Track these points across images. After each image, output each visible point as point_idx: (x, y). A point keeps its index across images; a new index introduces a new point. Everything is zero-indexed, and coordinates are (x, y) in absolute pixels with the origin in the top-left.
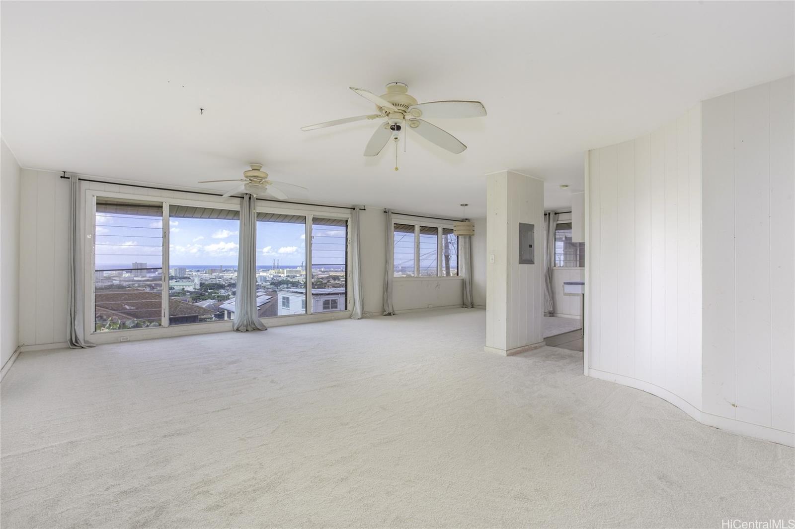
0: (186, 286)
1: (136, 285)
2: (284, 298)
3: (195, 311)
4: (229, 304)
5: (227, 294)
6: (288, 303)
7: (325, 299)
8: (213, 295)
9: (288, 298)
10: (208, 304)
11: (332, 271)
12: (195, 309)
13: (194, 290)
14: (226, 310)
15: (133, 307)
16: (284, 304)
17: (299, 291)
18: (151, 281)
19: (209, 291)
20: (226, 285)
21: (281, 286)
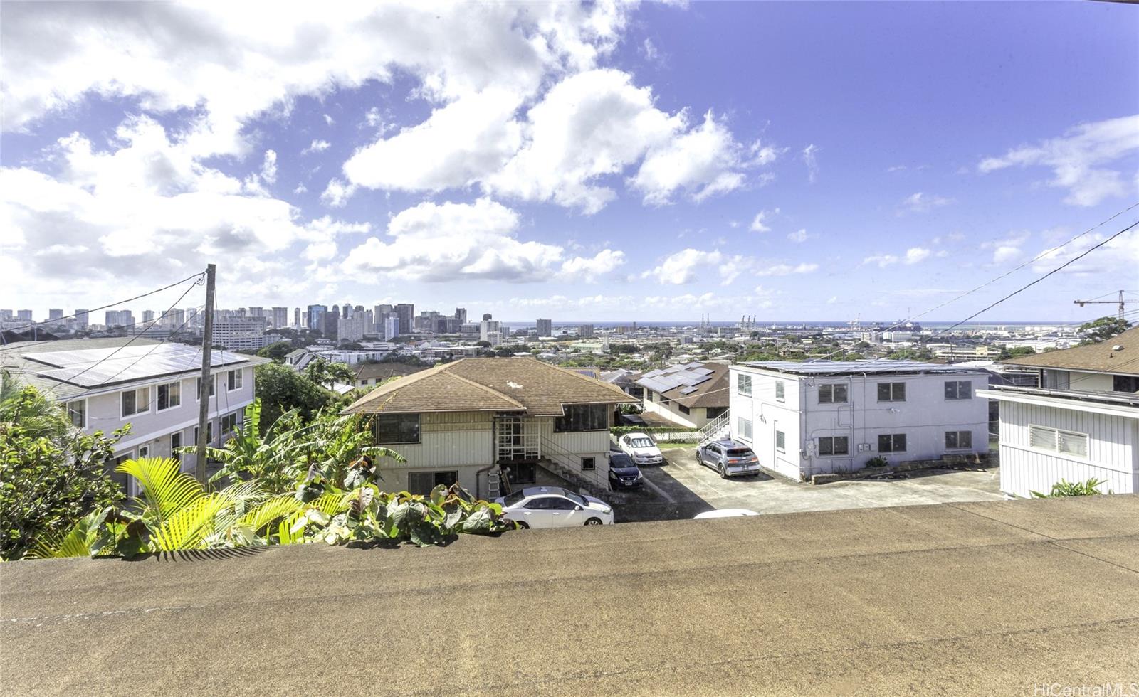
0: (594, 348)
1: (541, 346)
2: (740, 377)
3: (604, 396)
4: (650, 378)
5: (642, 359)
6: (750, 385)
7: (823, 383)
8: (626, 360)
9: (748, 378)
10: (620, 375)
11: (789, 329)
12: (604, 392)
13: (602, 354)
14: (646, 387)
15: (519, 384)
16: (741, 387)
17: (768, 366)
18: (556, 341)
19: (621, 355)
20: (641, 347)
21: (713, 351)
